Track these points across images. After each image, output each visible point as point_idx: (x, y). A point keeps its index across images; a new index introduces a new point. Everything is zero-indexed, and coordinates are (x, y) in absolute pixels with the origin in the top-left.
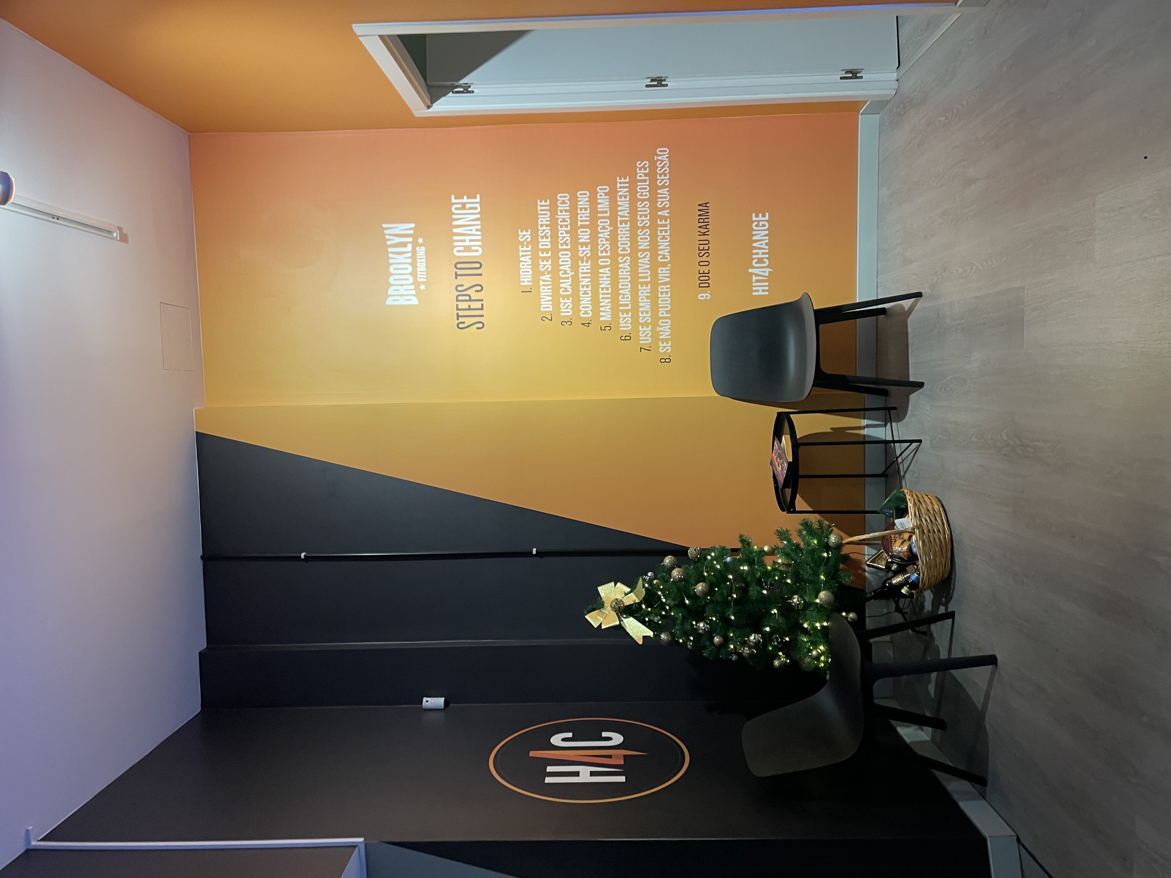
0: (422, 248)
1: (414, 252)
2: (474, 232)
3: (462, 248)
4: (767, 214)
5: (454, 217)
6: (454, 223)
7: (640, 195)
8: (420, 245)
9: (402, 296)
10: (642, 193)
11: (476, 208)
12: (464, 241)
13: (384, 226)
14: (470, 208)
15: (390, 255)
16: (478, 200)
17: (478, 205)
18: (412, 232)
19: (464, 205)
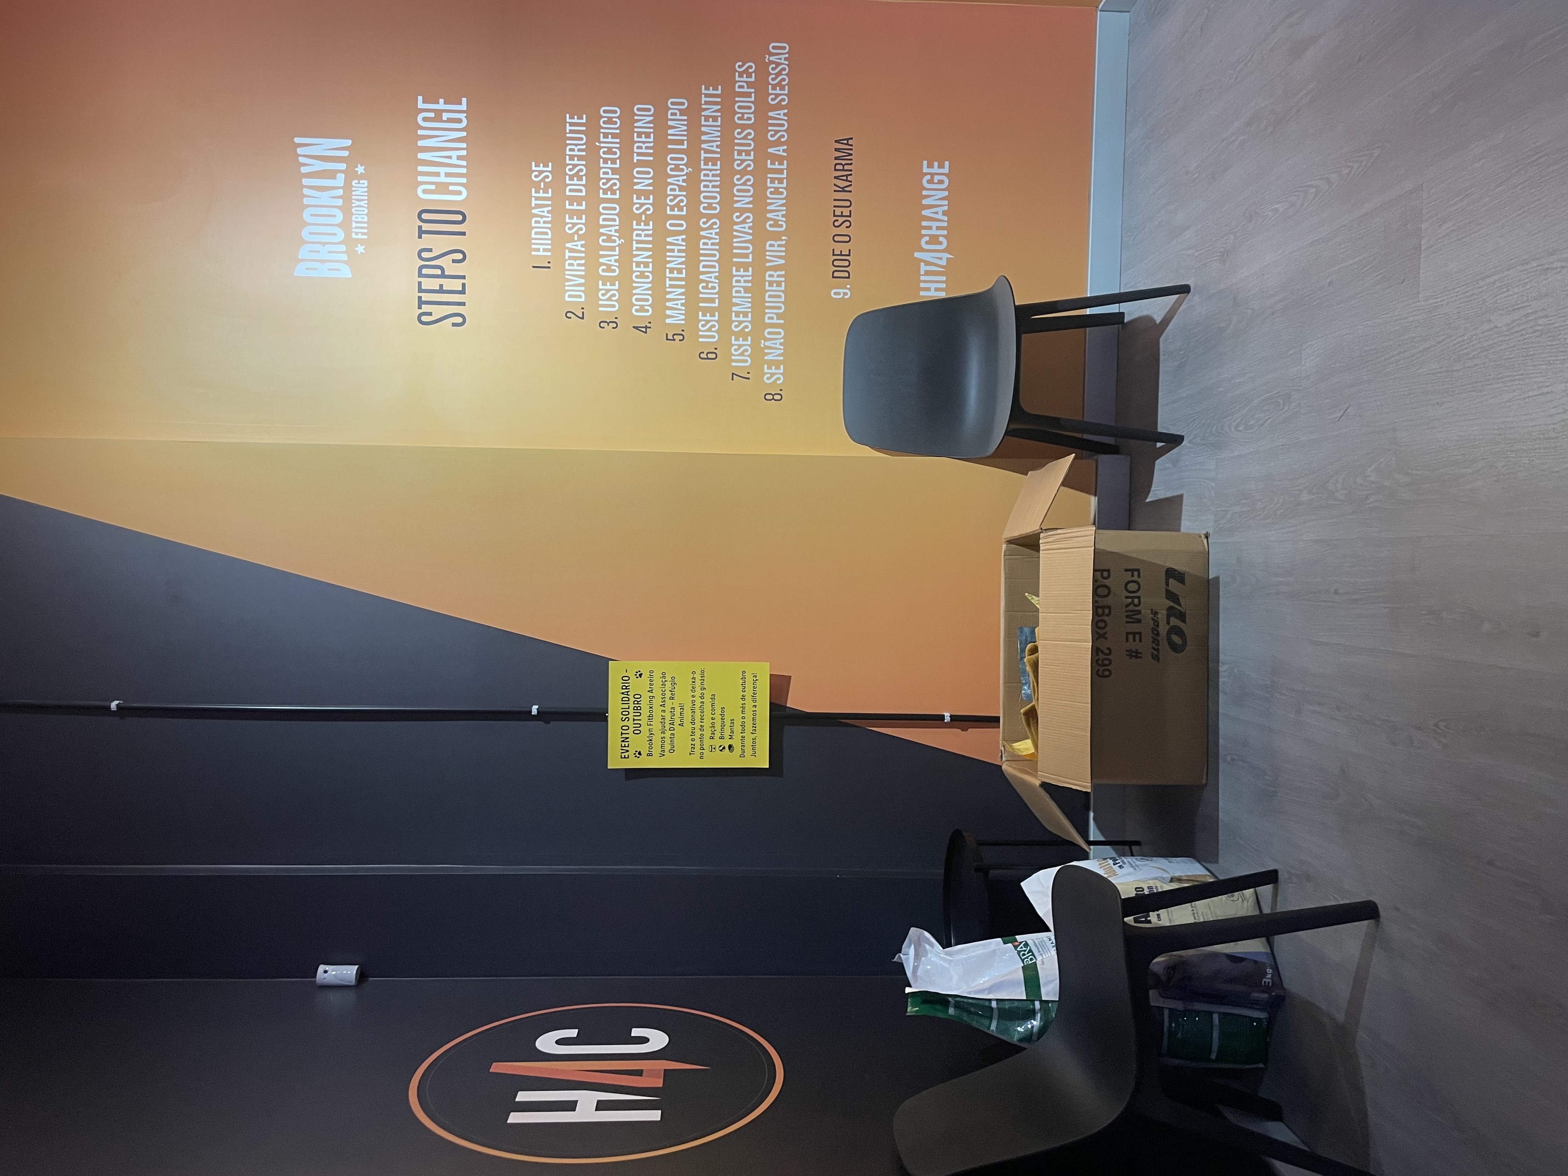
0: (361, 182)
1: (348, 188)
2: (454, 161)
3: (433, 187)
4: (947, 163)
5: (420, 132)
6: (420, 143)
7: (739, 119)
8: (360, 177)
9: (323, 261)
10: (743, 114)
11: (459, 121)
12: (437, 174)
13: (297, 140)
14: (449, 120)
15: (306, 191)
16: (464, 107)
17: (462, 116)
18: (346, 153)
19: (439, 113)
